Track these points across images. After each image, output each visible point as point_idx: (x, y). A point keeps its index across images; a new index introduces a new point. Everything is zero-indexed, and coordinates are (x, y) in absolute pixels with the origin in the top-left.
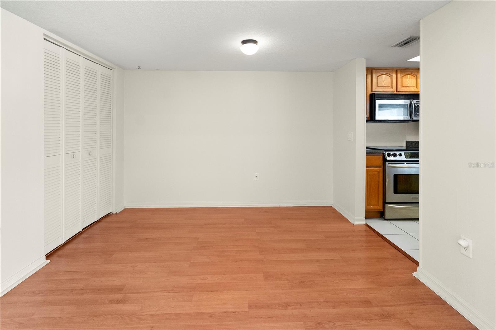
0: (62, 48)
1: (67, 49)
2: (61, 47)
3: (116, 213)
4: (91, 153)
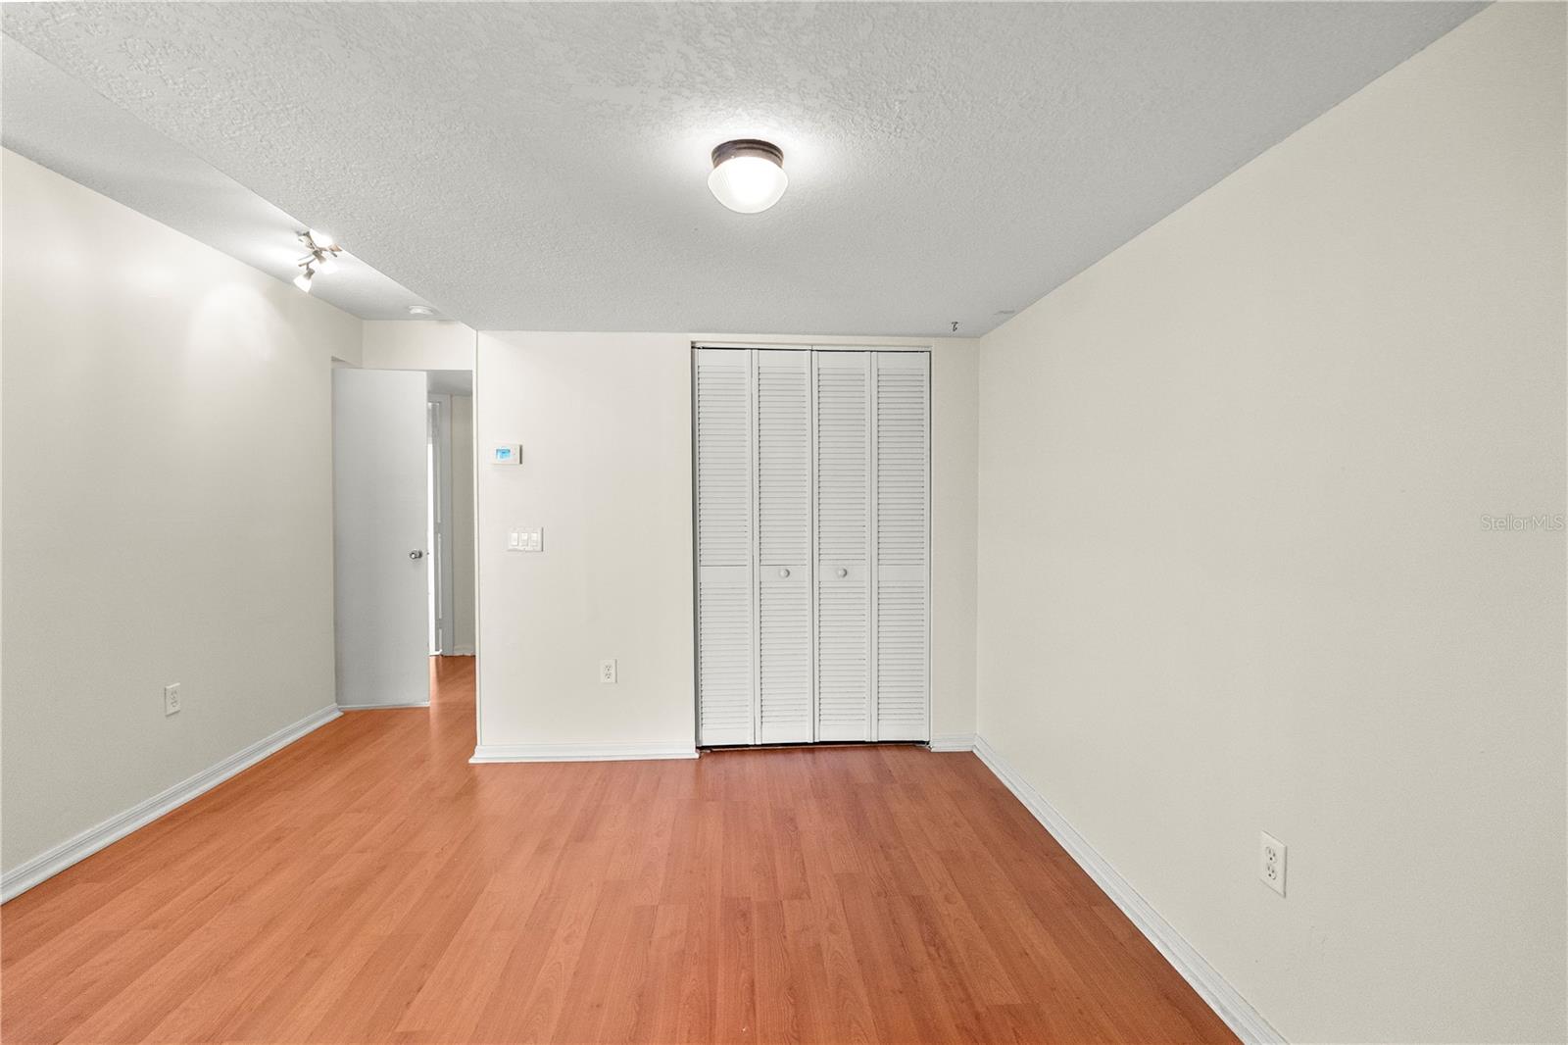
0: (747, 350)
1: (760, 349)
2: (744, 349)
3: (937, 752)
4: (841, 573)
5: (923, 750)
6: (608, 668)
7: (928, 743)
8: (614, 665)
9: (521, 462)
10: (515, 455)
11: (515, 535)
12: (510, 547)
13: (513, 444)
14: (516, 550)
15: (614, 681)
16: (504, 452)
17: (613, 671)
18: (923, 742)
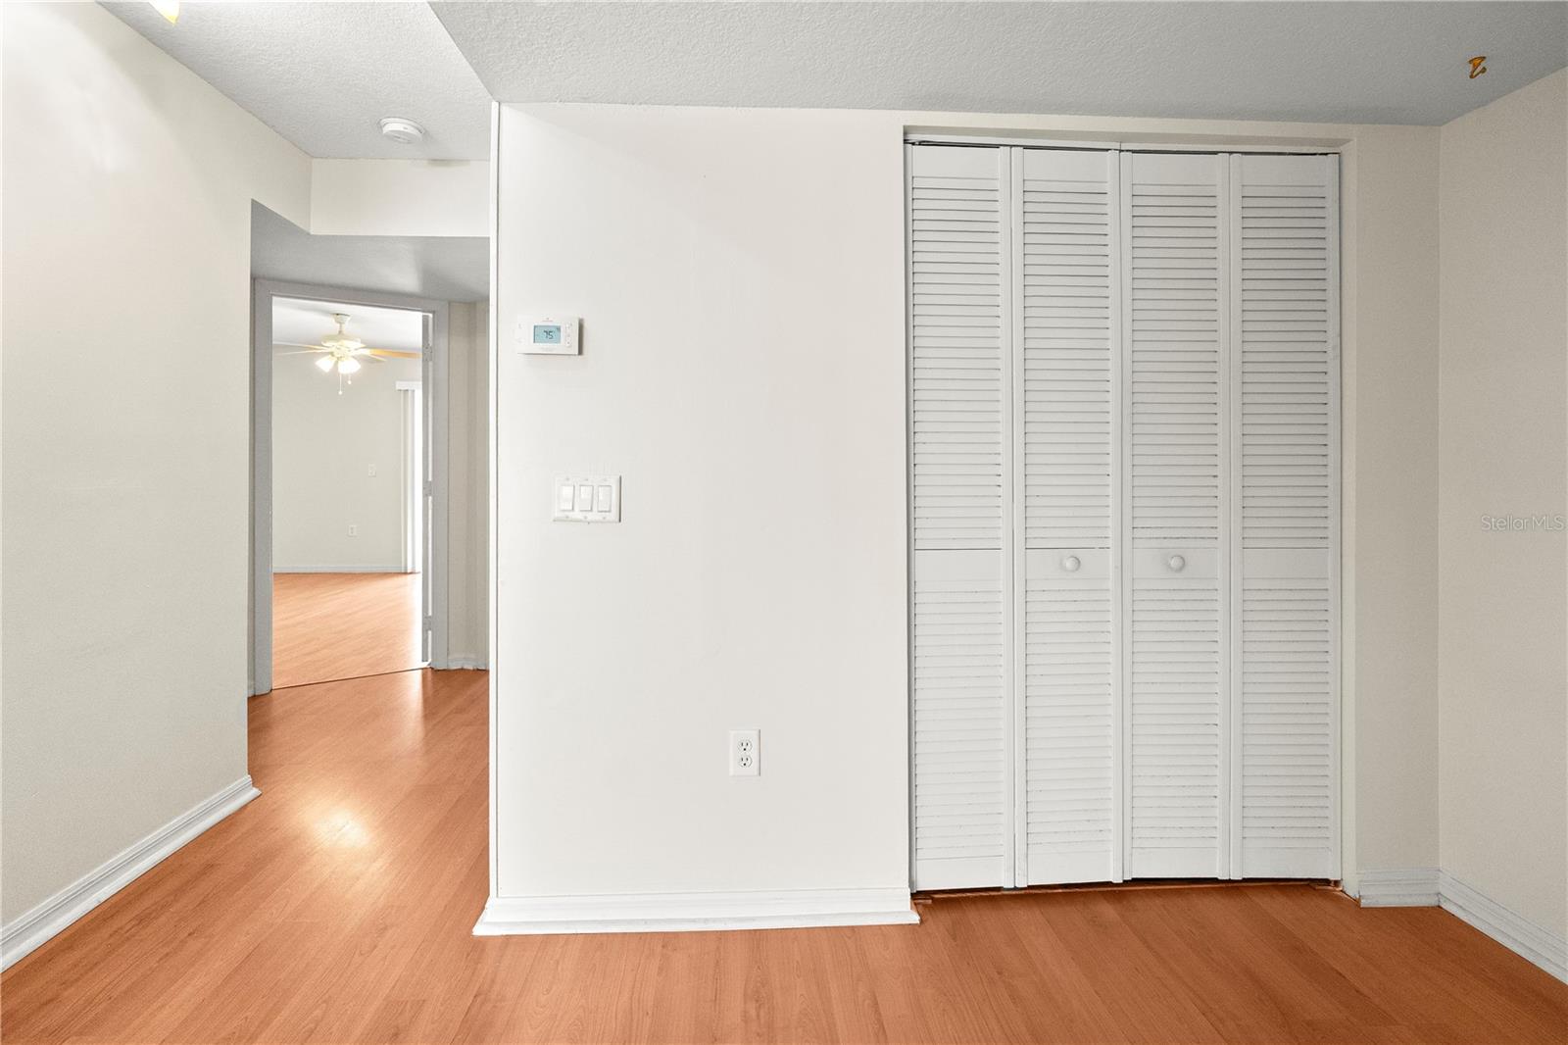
0: (1001, 148)
1: (1026, 147)
2: (997, 146)
3: (1357, 902)
4: (1175, 563)
5: (1326, 895)
6: (744, 746)
7: (1337, 883)
8: (755, 744)
9: (580, 352)
10: (568, 341)
11: (567, 491)
12: (557, 514)
13: (565, 319)
14: (567, 520)
15: (756, 773)
16: (549, 333)
17: (753, 753)
18: (1327, 882)
